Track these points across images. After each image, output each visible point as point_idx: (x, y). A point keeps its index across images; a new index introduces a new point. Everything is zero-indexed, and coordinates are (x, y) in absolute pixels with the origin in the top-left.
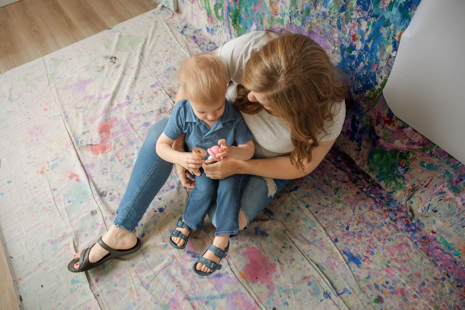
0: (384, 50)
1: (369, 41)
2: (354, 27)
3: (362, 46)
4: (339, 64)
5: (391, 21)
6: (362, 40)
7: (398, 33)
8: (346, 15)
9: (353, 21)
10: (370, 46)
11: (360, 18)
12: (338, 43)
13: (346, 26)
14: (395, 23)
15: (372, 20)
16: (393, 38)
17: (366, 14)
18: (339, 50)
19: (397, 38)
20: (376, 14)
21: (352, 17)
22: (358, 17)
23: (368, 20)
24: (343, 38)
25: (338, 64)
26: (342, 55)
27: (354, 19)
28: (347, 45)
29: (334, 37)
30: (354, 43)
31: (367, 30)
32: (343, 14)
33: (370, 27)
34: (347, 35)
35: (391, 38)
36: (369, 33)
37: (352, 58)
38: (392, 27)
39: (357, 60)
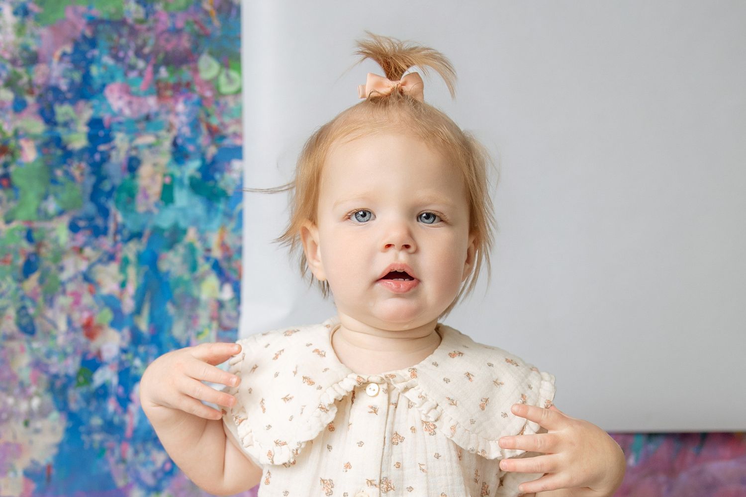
0: (195, 302)
1: (138, 311)
2: (77, 302)
3: (123, 338)
4: (60, 446)
5: (183, 224)
6: (117, 322)
7: (214, 240)
8: (41, 281)
9: (70, 287)
10: (144, 325)
11: (91, 267)
12: (36, 381)
13: (50, 314)
14: (195, 222)
15: (131, 250)
16: (207, 259)
17: (107, 243)
18: (48, 398)
19: (217, 253)
20: (136, 229)
21: (64, 276)
22: (83, 266)
23: (120, 255)
24: (49, 355)
25: (54, 451)
26: (63, 407)
27: (71, 280)
28: (72, 366)
29: (15, 369)
30: (94, 346)
31: (123, 285)
32: (32, 283)
33: (132, 272)
34: (61, 340)
35: (201, 261)
36: (131, 289)
37: (103, 392)
38: (192, 235)
39: (121, 390)
